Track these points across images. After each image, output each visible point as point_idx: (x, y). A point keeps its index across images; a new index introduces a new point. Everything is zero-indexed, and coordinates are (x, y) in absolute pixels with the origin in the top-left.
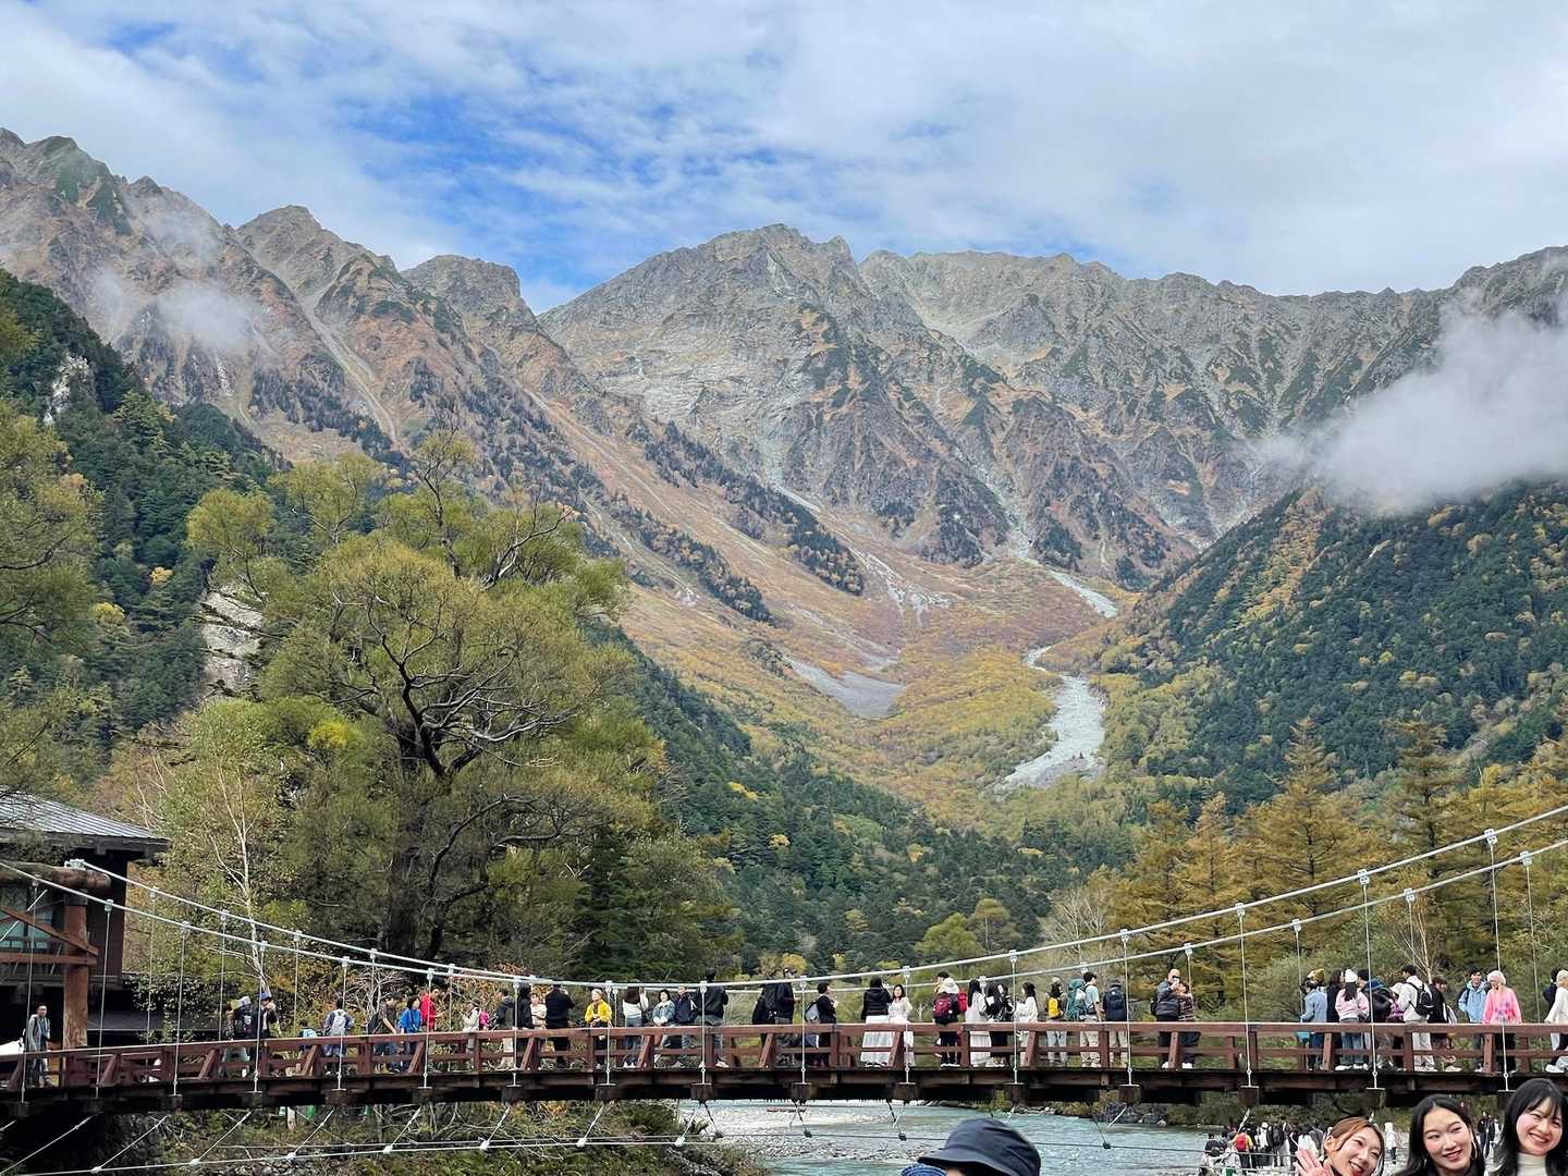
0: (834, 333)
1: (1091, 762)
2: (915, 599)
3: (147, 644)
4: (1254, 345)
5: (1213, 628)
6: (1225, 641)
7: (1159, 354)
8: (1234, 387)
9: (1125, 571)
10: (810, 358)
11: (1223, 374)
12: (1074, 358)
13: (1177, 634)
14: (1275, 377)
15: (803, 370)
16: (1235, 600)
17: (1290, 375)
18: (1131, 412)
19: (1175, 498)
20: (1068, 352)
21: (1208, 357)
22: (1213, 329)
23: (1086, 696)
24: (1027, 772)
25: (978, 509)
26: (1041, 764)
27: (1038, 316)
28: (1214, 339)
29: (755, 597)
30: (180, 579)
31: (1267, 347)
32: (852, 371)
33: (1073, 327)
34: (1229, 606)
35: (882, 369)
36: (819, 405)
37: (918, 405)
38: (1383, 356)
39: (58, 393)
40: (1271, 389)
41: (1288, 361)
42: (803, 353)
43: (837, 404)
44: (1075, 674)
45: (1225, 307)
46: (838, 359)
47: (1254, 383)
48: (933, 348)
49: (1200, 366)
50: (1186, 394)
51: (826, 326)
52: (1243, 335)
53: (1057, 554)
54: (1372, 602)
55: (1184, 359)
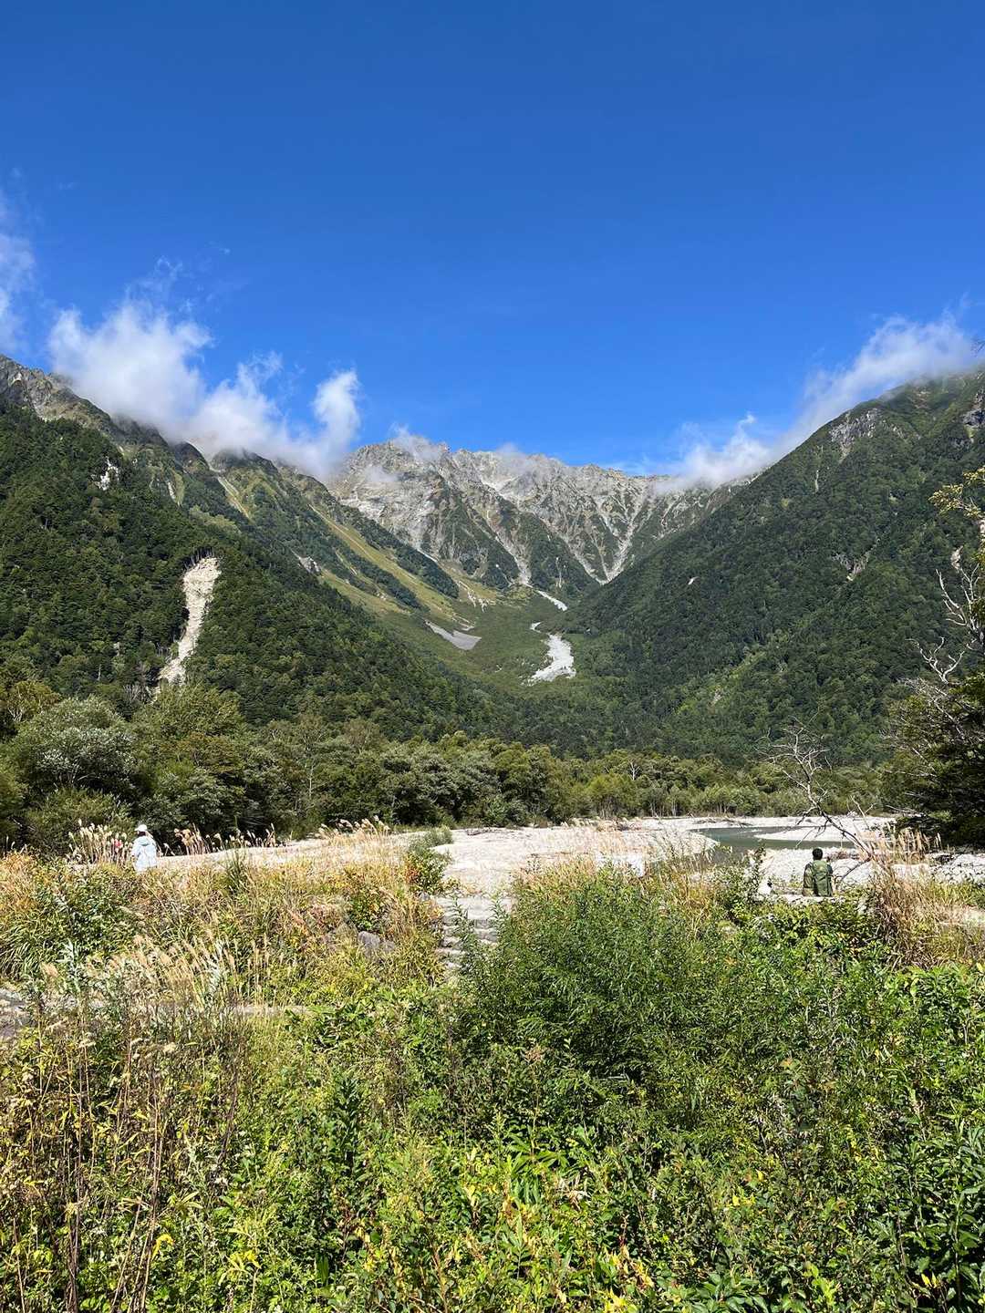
0: (442, 484)
1: (569, 671)
2: (480, 601)
3: (157, 596)
4: (622, 496)
5: (617, 614)
6: (623, 620)
7: (582, 499)
8: (614, 513)
9: (570, 591)
10: (432, 494)
11: (610, 508)
12: (546, 499)
13: (599, 617)
14: (631, 510)
15: (430, 499)
16: (626, 602)
17: (637, 510)
18: (570, 523)
19: (590, 561)
20: (543, 496)
21: (603, 501)
22: (605, 489)
23: (561, 643)
24: (541, 674)
25: (506, 563)
26: (547, 671)
27: (530, 480)
28: (605, 493)
29: (412, 596)
30: (171, 566)
31: (628, 498)
32: (451, 500)
33: (546, 486)
34: (622, 607)
35: (464, 500)
36: (437, 516)
37: (480, 517)
38: (678, 503)
39: (103, 481)
40: (629, 515)
41: (637, 504)
42: (430, 492)
43: (444, 515)
44: (553, 634)
45: (610, 479)
46: (445, 495)
47: (622, 513)
48: (486, 492)
49: (600, 505)
50: (594, 516)
51: (439, 480)
52: (618, 492)
53: (540, 583)
54: (693, 603)
55: (593, 501)
